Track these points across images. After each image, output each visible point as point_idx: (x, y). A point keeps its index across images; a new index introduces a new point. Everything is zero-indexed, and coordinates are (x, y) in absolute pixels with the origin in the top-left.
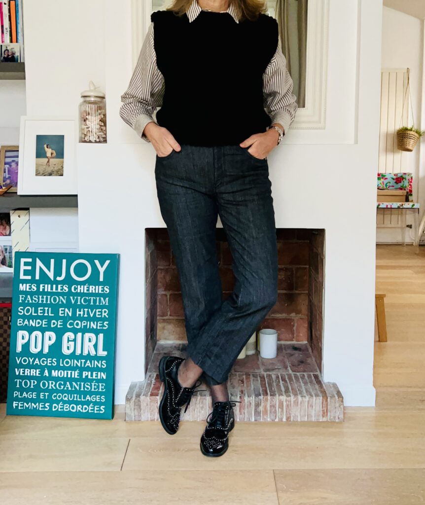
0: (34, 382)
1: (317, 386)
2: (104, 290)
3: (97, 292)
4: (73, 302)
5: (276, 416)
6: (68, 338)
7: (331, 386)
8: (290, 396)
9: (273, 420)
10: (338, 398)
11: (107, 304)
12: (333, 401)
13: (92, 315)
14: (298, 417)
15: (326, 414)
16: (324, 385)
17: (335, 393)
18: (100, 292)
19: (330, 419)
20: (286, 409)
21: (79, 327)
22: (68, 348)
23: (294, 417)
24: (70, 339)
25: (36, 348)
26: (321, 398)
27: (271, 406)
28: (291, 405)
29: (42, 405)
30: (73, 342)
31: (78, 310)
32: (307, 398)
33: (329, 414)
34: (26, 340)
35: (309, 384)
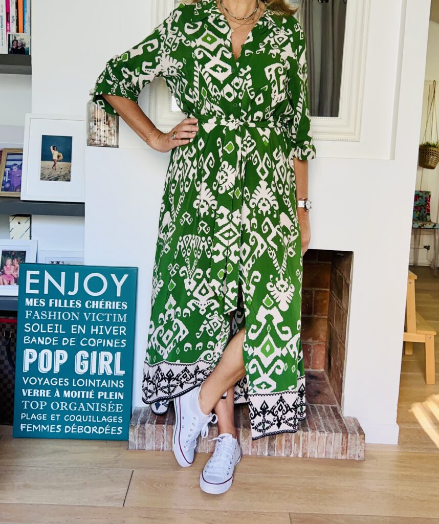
0: (44, 404)
1: (336, 421)
2: (122, 306)
3: (114, 308)
4: (87, 319)
5: (291, 452)
6: (82, 357)
7: (352, 421)
8: (307, 431)
9: (288, 456)
10: (360, 435)
11: (125, 321)
12: (353, 438)
13: (108, 333)
14: (315, 453)
15: (345, 451)
16: (343, 420)
17: (356, 429)
18: (117, 308)
19: (349, 457)
20: (303, 444)
21: (93, 345)
22: (82, 367)
23: (310, 453)
24: (84, 358)
25: (45, 367)
26: (341, 434)
27: (286, 441)
28: (308, 440)
29: (53, 427)
30: (87, 362)
31: (92, 327)
32: (326, 434)
33: (348, 451)
34: (34, 359)
35: (327, 417)
